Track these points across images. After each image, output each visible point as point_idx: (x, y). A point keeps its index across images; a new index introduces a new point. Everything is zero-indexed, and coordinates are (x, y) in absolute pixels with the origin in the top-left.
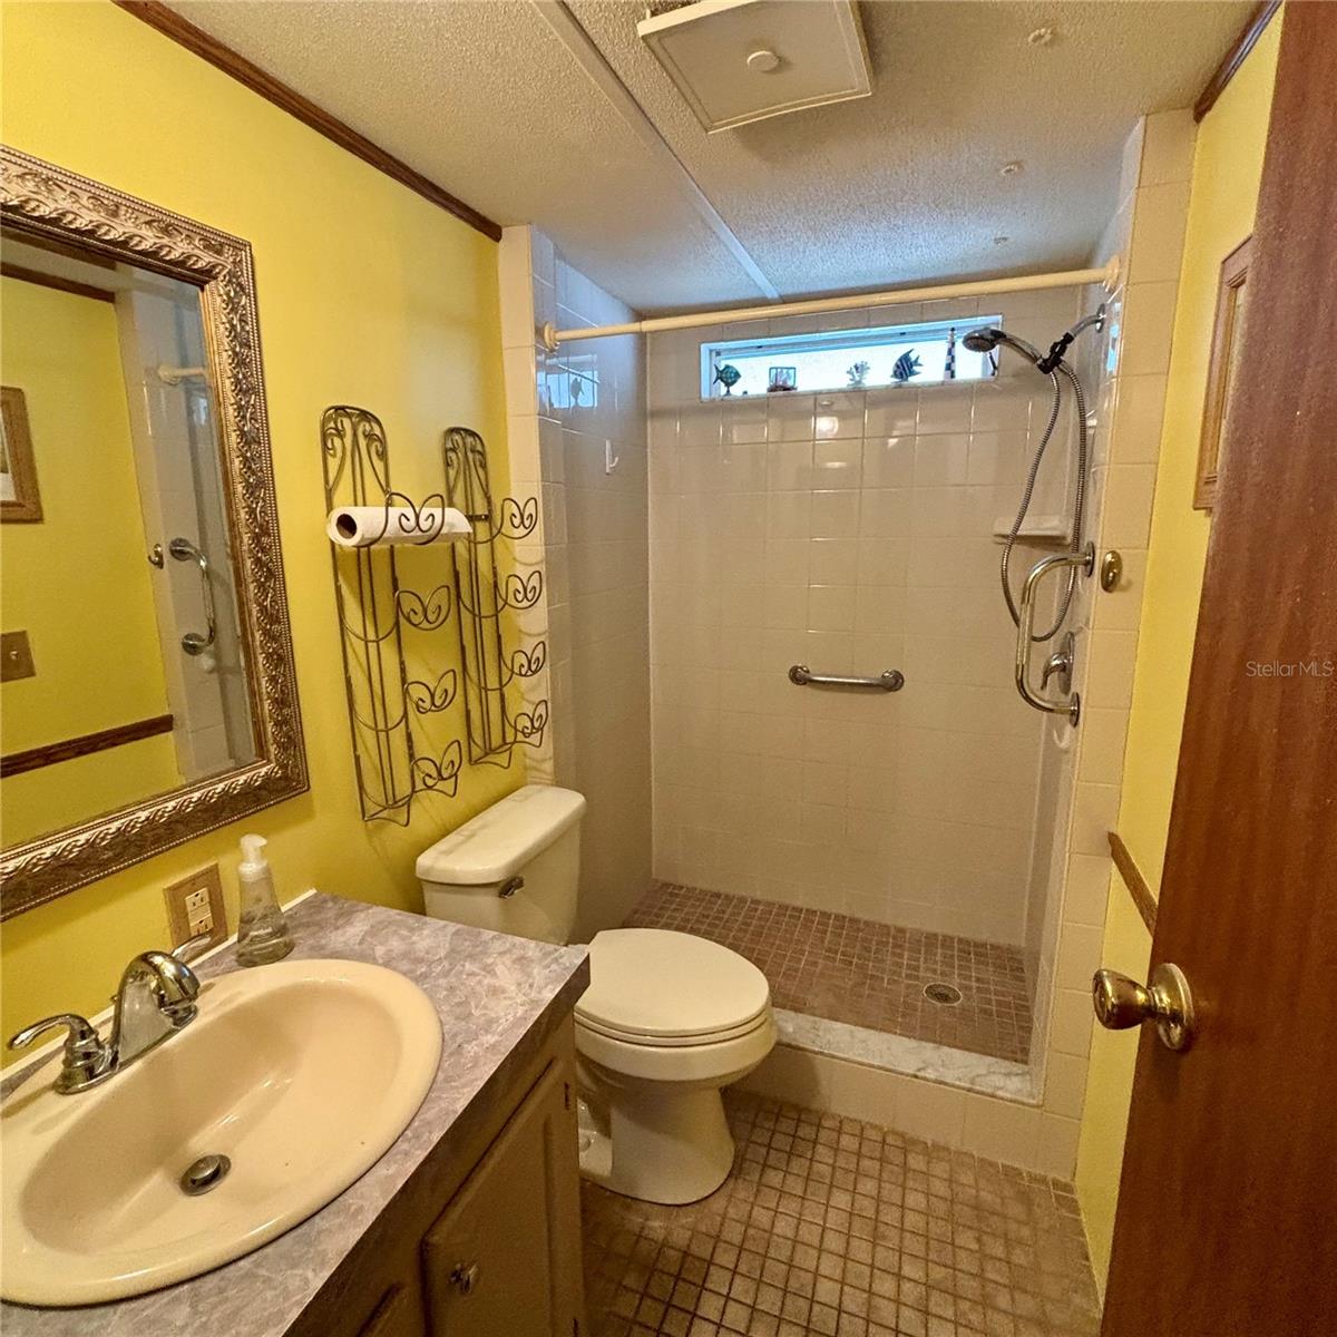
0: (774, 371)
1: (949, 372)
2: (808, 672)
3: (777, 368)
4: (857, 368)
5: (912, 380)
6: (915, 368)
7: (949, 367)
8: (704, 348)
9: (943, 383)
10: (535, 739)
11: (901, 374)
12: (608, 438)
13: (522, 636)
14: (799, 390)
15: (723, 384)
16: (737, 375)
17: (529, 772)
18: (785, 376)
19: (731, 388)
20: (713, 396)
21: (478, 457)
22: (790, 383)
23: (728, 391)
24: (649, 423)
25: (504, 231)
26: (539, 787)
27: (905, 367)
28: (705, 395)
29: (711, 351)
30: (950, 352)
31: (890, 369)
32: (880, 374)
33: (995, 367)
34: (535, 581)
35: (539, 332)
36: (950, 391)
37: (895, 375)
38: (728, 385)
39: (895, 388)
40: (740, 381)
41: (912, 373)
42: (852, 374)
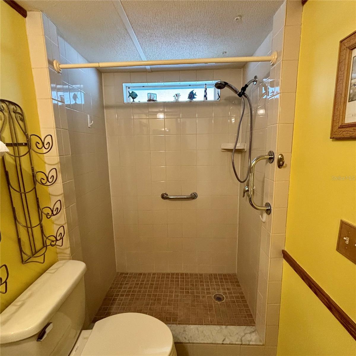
0: (149, 95)
1: (205, 98)
2: (167, 195)
3: (150, 94)
4: (176, 95)
5: (194, 100)
6: (195, 96)
7: (205, 96)
8: (124, 85)
9: (204, 101)
10: (59, 243)
11: (191, 98)
12: (88, 114)
13: (51, 196)
14: (158, 101)
15: (131, 98)
16: (136, 95)
17: (59, 255)
18: (153, 97)
19: (134, 99)
20: (128, 102)
21: (18, 115)
22: (155, 99)
23: (133, 100)
24: (105, 111)
25: (28, 13)
26: (64, 261)
27: (192, 96)
28: (125, 101)
29: (126, 87)
30: (205, 91)
31: (187, 96)
32: (184, 97)
33: (219, 97)
34: (53, 173)
35: (50, 63)
36: (205, 104)
37: (189, 98)
38: (133, 98)
39: (189, 102)
40: (137, 98)
41: (194, 98)
42: (175, 97)
